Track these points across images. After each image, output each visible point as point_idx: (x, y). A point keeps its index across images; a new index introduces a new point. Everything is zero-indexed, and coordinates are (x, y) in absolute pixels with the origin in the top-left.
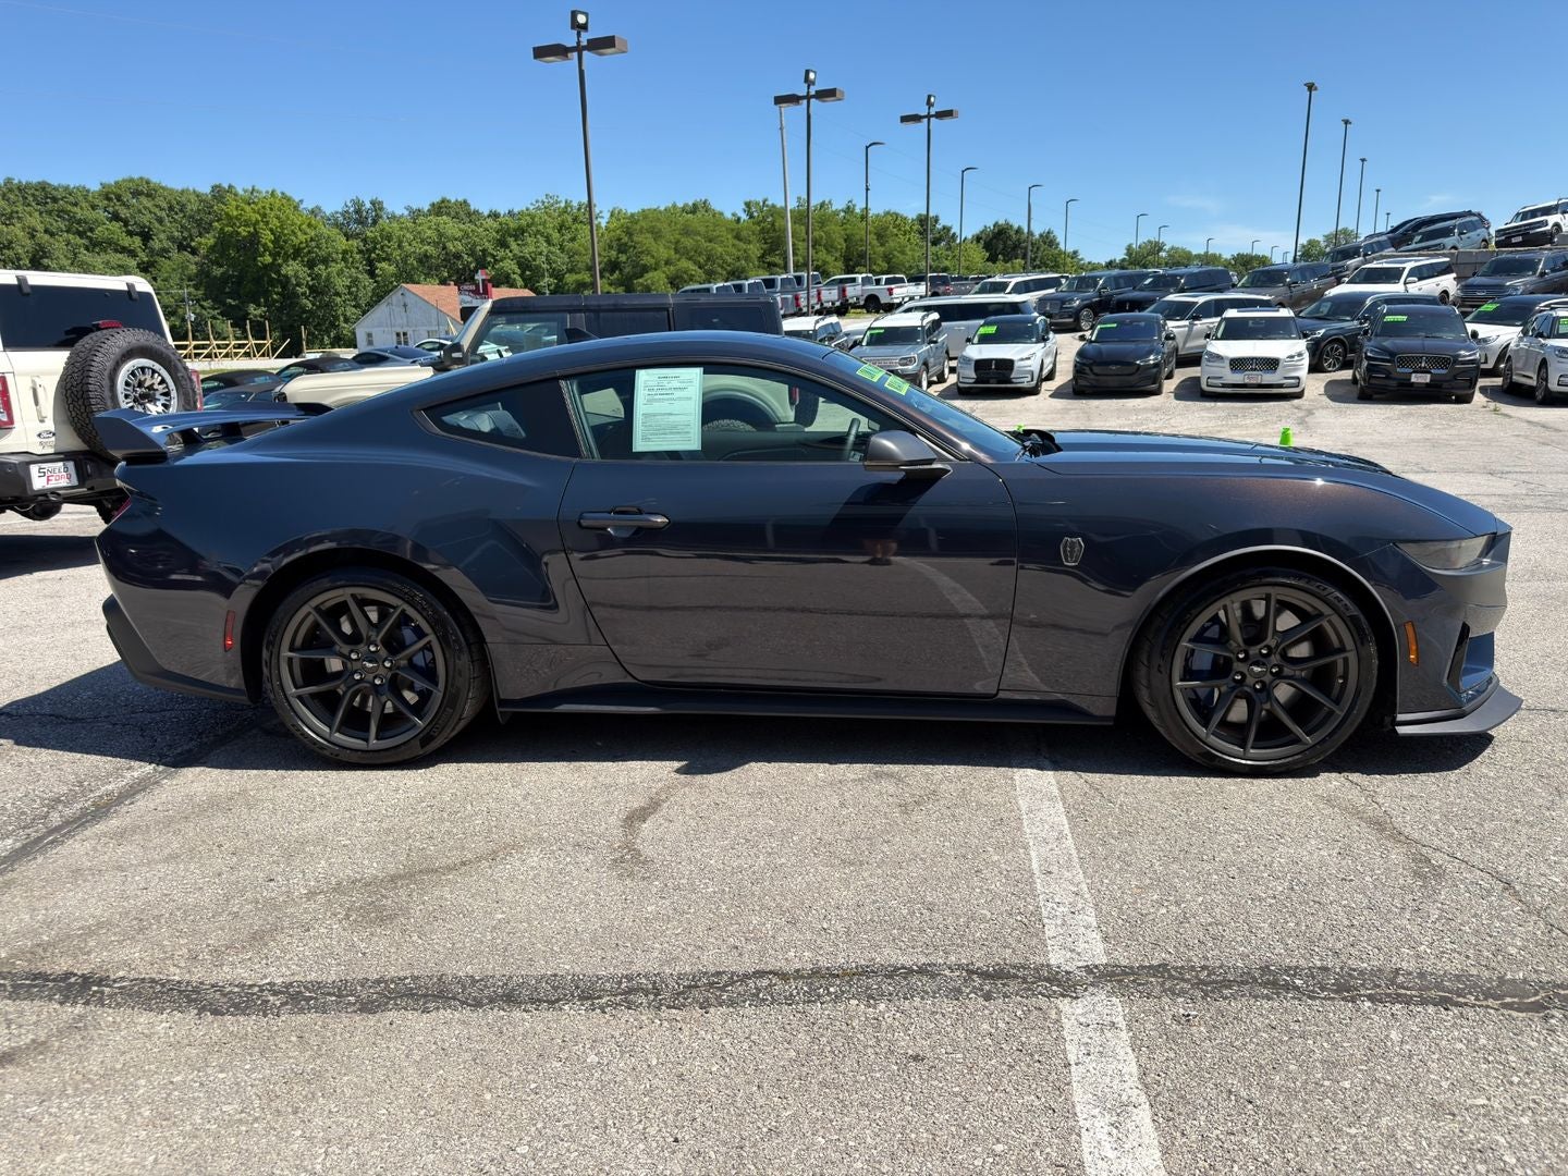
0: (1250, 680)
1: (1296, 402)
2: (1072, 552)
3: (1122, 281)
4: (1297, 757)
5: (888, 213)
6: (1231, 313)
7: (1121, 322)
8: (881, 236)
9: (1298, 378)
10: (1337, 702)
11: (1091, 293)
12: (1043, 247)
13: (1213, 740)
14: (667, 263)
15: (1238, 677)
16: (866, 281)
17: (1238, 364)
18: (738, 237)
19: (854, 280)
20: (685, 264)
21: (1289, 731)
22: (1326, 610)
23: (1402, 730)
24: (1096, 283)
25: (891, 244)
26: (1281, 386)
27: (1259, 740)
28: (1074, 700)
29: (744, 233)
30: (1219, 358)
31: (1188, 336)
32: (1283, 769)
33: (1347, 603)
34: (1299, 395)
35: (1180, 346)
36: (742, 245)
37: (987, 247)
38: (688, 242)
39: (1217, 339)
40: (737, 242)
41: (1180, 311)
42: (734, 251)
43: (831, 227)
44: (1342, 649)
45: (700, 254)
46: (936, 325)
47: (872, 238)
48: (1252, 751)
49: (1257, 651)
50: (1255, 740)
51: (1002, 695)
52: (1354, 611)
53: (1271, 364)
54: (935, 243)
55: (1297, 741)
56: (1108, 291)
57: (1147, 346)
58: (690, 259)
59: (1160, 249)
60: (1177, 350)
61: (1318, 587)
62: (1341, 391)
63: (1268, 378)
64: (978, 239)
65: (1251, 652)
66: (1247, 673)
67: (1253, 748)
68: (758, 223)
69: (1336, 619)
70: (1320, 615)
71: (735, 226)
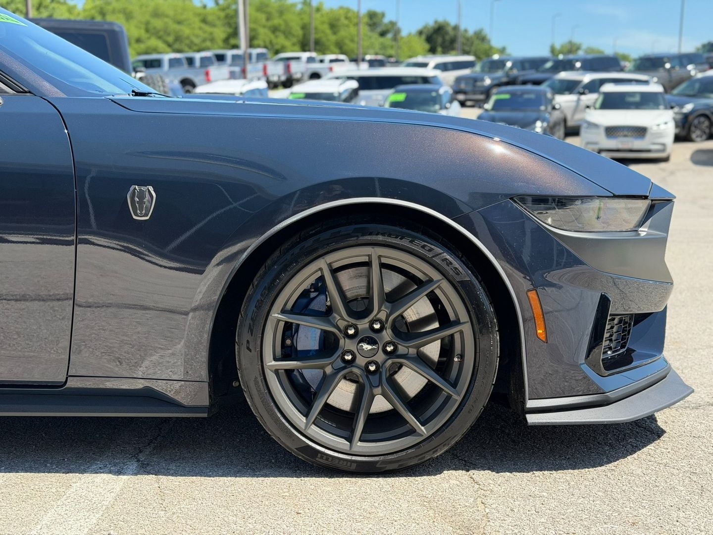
0: (361, 361)
1: (663, 165)
2: (141, 202)
3: (527, 65)
4: (410, 451)
5: (341, 8)
6: (608, 88)
7: (513, 94)
8: (334, 26)
9: (664, 145)
10: (454, 385)
11: (499, 74)
12: (476, 42)
13: (315, 431)
14: (138, 41)
15: (348, 357)
16: (310, 60)
17: (611, 131)
18: (204, 21)
19: (298, 58)
20: (154, 42)
21: (405, 422)
22: (435, 275)
23: (532, 419)
24: (504, 65)
25: (343, 33)
26: (649, 151)
27: (370, 432)
28: (159, 387)
29: (210, 18)
30: (596, 126)
31: (576, 108)
32: (395, 466)
33: (457, 266)
34: (666, 160)
35: (569, 117)
36: (207, 28)
37: (429, 39)
38: (158, 23)
39: (595, 109)
40: (203, 25)
41: (570, 87)
42: (200, 33)
43: (288, 17)
44: (457, 322)
45: (169, 34)
46: (354, 93)
47: (326, 28)
48: (359, 444)
49: (367, 325)
50: (363, 432)
51: (72, 383)
52: (466, 274)
53: (641, 131)
54: (383, 34)
55: (412, 432)
56: (515, 72)
57: (533, 115)
58: (160, 38)
59: (578, 48)
60: (565, 120)
61: (423, 247)
62: (704, 157)
63: (637, 144)
64: (420, 33)
65: (360, 327)
66: (356, 351)
67: (360, 440)
68: (223, 10)
69: (445, 284)
70: (430, 281)
71: (202, 11)
